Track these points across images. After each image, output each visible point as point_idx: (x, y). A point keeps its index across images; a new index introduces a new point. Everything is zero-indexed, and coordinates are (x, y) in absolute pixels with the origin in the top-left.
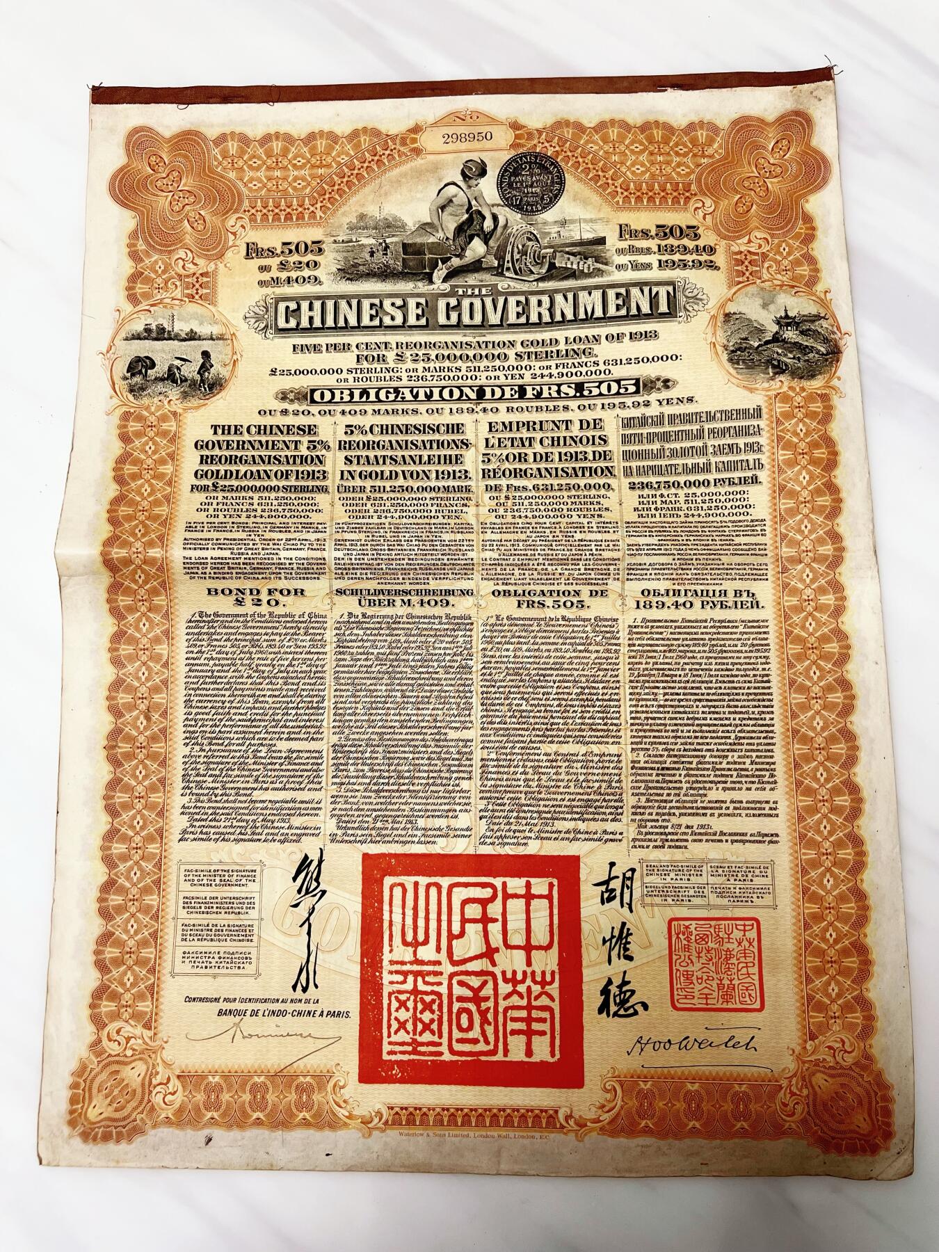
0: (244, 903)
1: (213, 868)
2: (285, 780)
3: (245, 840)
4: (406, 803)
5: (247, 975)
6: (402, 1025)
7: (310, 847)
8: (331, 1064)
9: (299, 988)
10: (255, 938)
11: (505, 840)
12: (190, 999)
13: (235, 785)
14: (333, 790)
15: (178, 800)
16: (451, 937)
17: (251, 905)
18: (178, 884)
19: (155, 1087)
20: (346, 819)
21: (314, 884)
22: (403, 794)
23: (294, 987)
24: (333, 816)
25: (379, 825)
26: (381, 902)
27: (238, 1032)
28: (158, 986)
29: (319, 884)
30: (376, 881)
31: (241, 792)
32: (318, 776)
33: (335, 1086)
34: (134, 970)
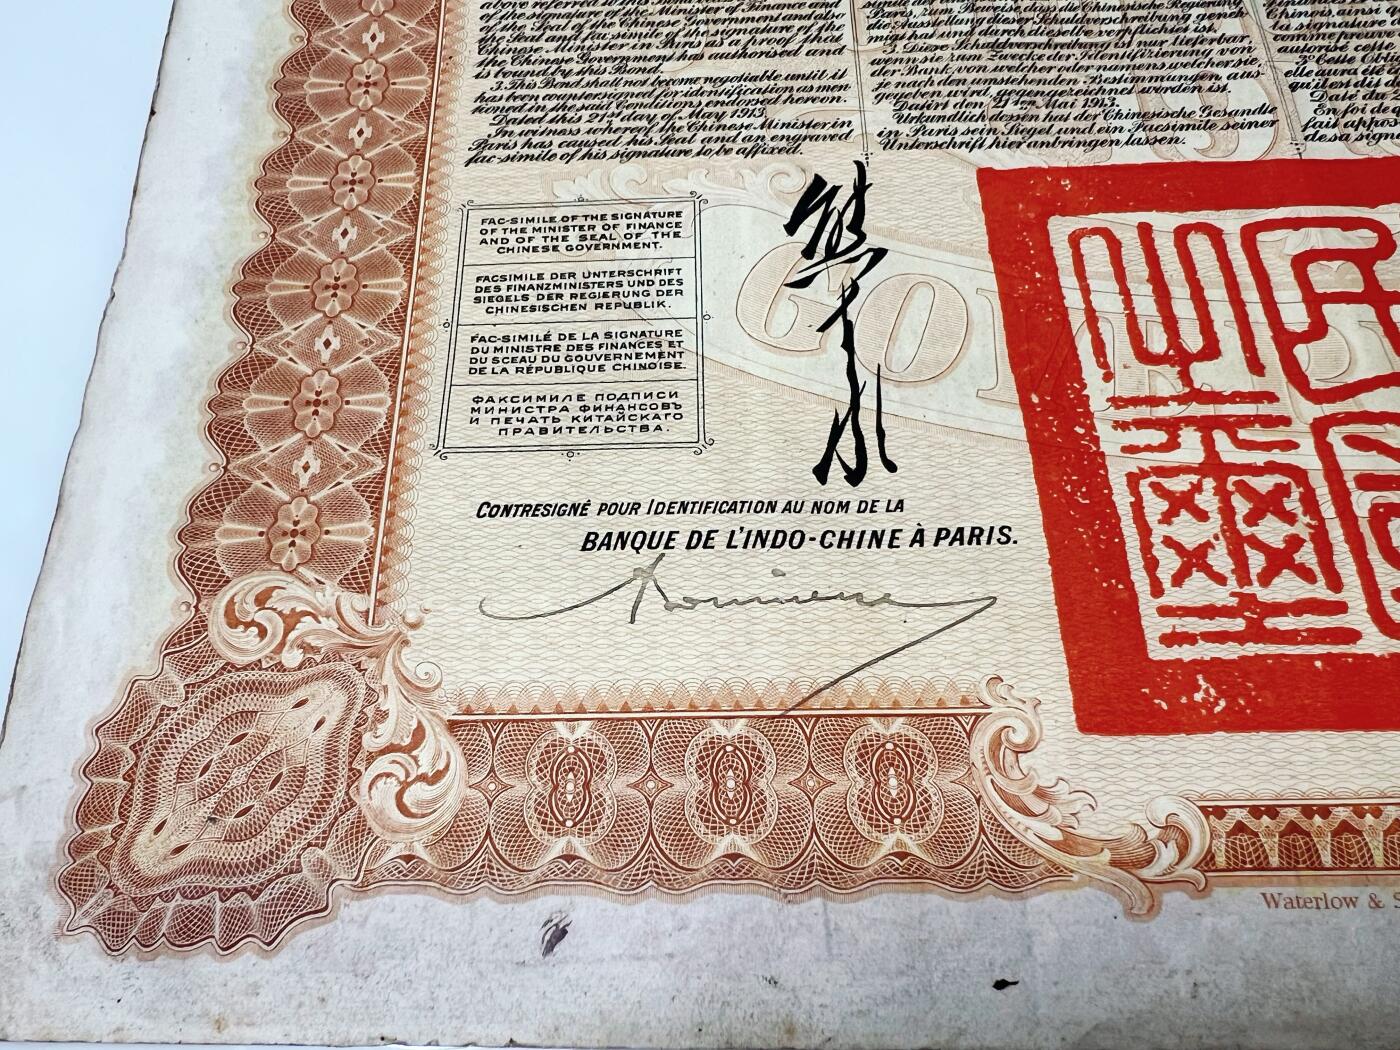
0: (651, 283)
1: (558, 214)
2: (744, 38)
3: (646, 154)
4: (1076, 68)
5: (669, 445)
6: (1194, 560)
7: (828, 162)
8: (971, 680)
9: (836, 471)
10: (688, 361)
11: (1378, 130)
12: (490, 510)
13: (614, 53)
14: (877, 50)
15: (466, 85)
16: (1285, 340)
17: (672, 285)
18: (462, 249)
19: (371, 758)
20: (920, 101)
21: (848, 238)
22: (1065, 52)
23: (821, 472)
24: (879, 98)
25: (1011, 109)
26: (1052, 269)
27: (651, 592)
28: (395, 480)
29: (862, 237)
30: (1027, 225)
31: (631, 65)
32: (831, 27)
33: (996, 743)
34: (324, 444)
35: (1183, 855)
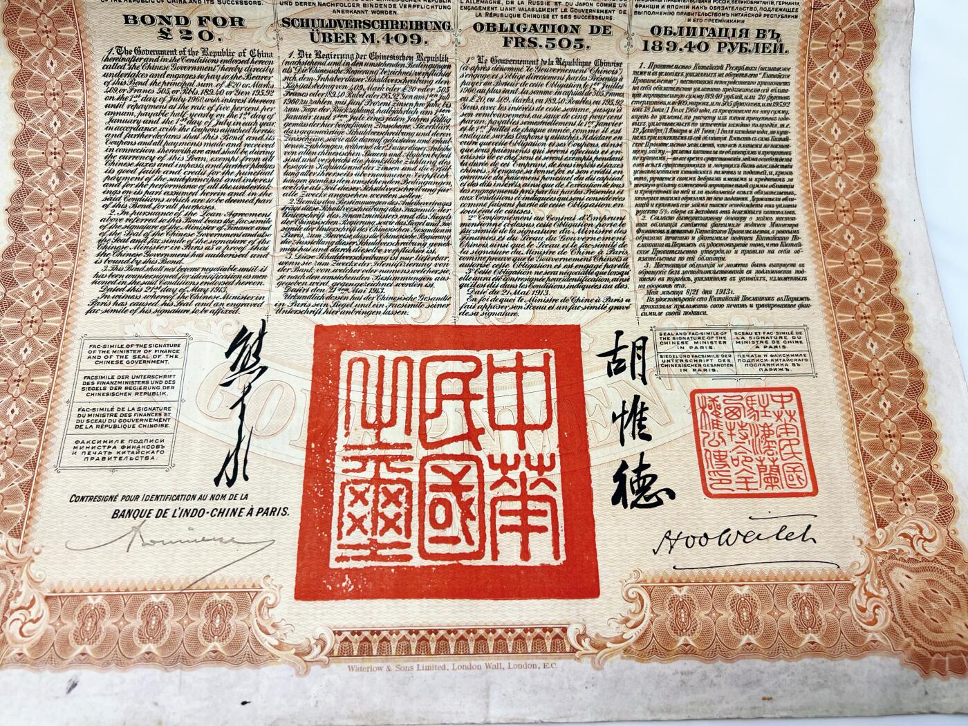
0: (161, 382)
1: (125, 343)
2: (223, 245)
3: (169, 312)
4: (370, 271)
5: (156, 467)
6: (358, 523)
7: (250, 319)
8: (258, 577)
9: (223, 480)
10: (171, 423)
11: (491, 310)
12: (76, 498)
13: (162, 251)
14: (282, 257)
15: (90, 267)
16: (424, 416)
17: (170, 385)
18: (79, 361)
19: (12, 612)
20: (297, 287)
21: (252, 360)
22: (367, 261)
23: (217, 481)
24: (279, 284)
25: (337, 293)
26: (336, 379)
27: (138, 538)
28: (37, 483)
29: (258, 360)
30: (331, 355)
31: (169, 259)
32: (264, 242)
33: (262, 604)
34: (8, 465)
35: (322, 650)
